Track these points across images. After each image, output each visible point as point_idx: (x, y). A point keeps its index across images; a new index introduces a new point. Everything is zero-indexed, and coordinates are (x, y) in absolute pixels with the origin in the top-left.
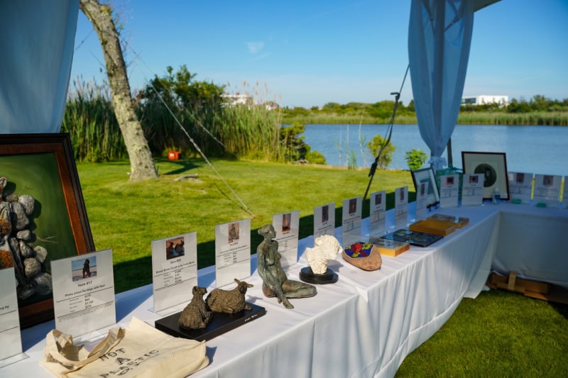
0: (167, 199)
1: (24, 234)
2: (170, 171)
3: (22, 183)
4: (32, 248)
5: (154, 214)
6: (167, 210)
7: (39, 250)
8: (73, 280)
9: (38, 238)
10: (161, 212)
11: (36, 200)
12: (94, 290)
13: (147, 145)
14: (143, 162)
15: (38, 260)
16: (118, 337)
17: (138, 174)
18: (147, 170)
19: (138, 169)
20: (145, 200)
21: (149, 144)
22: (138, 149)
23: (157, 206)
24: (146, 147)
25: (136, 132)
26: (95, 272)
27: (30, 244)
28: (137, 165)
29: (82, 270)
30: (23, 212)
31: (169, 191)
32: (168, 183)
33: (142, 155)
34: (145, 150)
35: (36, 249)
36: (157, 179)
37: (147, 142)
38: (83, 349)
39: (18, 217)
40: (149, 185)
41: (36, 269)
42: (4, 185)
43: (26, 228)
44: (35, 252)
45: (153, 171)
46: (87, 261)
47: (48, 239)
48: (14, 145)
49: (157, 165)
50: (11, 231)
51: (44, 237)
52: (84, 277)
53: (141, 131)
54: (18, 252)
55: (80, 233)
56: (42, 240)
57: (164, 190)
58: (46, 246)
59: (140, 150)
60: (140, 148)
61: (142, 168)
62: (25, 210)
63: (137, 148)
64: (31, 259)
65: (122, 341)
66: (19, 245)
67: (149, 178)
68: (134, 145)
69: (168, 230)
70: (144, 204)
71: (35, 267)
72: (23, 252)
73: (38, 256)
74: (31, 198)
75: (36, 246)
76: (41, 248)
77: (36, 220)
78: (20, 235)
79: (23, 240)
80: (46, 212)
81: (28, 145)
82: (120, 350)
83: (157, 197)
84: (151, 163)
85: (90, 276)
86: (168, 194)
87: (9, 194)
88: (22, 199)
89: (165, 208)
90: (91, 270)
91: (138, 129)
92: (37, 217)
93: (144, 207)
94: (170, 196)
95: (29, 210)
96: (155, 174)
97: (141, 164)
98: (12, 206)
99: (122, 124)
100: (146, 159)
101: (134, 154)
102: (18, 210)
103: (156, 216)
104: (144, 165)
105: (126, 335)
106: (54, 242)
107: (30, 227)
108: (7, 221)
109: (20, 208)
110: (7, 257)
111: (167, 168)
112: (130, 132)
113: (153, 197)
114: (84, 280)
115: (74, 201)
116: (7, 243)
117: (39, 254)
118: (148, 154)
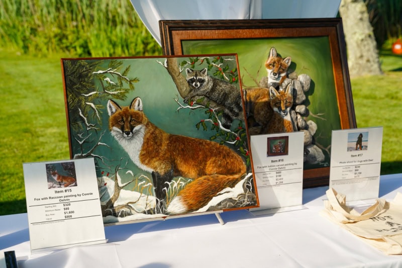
0: (394, 102)
1: (301, 109)
2: (396, 67)
3: (301, 63)
4: (305, 121)
5: (378, 118)
6: (394, 114)
7: (311, 124)
8: (348, 151)
9: (311, 113)
10: (387, 116)
11: (311, 80)
12: (363, 163)
13: (372, 34)
14: (365, 54)
15: (310, 133)
16: (384, 208)
17: (357, 70)
18: (369, 64)
19: (357, 64)
20: (365, 101)
21: (375, 31)
22: (360, 38)
23: (381, 108)
24: (370, 36)
25: (359, 16)
26: (366, 147)
27: (305, 118)
28: (356, 59)
29: (356, 143)
30: (301, 89)
31: (397, 93)
32: (396, 82)
33: (365, 46)
34: (368, 39)
35: (309, 122)
36: (381, 76)
37: (372, 29)
38: (353, 210)
39: (298, 93)
40: (370, 83)
41: (308, 140)
42: (289, 64)
43: (303, 103)
44: (308, 125)
45: (376, 66)
46: (361, 136)
47: (319, 116)
48: (297, 29)
49: (381, 59)
50: (292, 104)
51: (316, 113)
52: (356, 149)
53: (366, 15)
54: (296, 124)
55: (345, 113)
56: (314, 116)
57: (389, 90)
58: (317, 121)
59: (362, 40)
60: (363, 37)
61: (363, 62)
62: (303, 87)
63: (359, 36)
64: (305, 131)
65: (388, 211)
66: (297, 117)
67: (369, 75)
68: (355, 33)
69: (397, 137)
70: (365, 106)
71: (308, 138)
72: (299, 124)
73: (310, 129)
74: (308, 77)
75: (309, 120)
76: (313, 123)
77: (310, 97)
78: (298, 109)
79: (300, 114)
80: (318, 90)
81: (308, 29)
82: (388, 217)
83: (381, 98)
84: (375, 55)
85: (361, 149)
86: (395, 95)
87: (291, 72)
88: (301, 78)
89: (392, 111)
90: (363, 144)
91: (362, 13)
92: (311, 94)
93: (365, 109)
94: (397, 98)
95: (306, 88)
96: (378, 70)
97: (361, 57)
98: (294, 83)
99: (343, 6)
100: (369, 50)
101: (355, 45)
102: (298, 87)
103: (379, 120)
104: (365, 59)
105: (391, 207)
106: (323, 119)
107: (306, 103)
108: (290, 96)
109: (299, 85)
110: (289, 126)
111: (392, 64)
112: (351, 16)
113: (375, 98)
114: (357, 151)
115: (342, 83)
116: (289, 114)
117: (311, 128)
118: (372, 44)
